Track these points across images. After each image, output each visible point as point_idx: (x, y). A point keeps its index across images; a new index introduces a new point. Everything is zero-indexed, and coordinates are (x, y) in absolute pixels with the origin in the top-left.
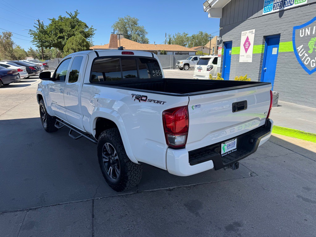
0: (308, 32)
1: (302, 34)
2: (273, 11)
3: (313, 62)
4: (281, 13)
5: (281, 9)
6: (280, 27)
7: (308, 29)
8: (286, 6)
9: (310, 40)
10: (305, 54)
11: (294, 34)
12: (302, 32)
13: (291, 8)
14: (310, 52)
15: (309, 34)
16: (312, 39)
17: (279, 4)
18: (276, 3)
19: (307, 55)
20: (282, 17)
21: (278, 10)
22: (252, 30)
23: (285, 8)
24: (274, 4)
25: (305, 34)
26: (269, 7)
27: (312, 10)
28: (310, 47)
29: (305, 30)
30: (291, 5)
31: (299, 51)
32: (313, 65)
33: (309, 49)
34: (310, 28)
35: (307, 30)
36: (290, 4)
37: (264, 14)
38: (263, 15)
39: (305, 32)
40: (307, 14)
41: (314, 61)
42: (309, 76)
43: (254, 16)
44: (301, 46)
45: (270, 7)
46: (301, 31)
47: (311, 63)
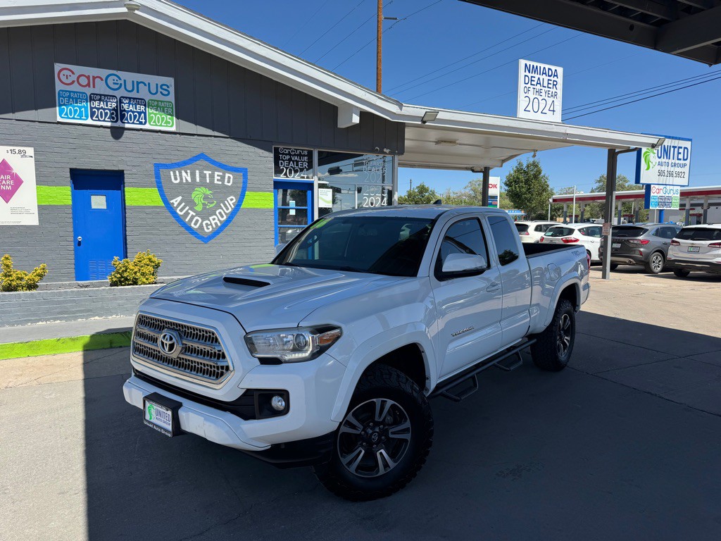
0: (187, 177)
1: (176, 179)
2: (89, 121)
3: (207, 225)
4: (117, 133)
5: (115, 125)
6: (120, 159)
7: (186, 173)
8: (128, 123)
9: (194, 190)
10: (190, 211)
11: (158, 176)
12: (175, 176)
13: (141, 130)
14: (199, 208)
15: (189, 180)
16: (196, 189)
17: (106, 114)
18: (98, 109)
19: (194, 214)
20: (120, 140)
21: (109, 124)
22: (22, 148)
23: (127, 126)
24: (91, 108)
25: (181, 179)
26: (76, 111)
27: (186, 144)
28: (196, 201)
29: (180, 173)
30: (141, 123)
31: (175, 206)
32: (208, 229)
33: (195, 205)
34: (188, 171)
35: (184, 174)
36: (138, 120)
37: (59, 119)
38: (59, 123)
39: (181, 176)
40: (179, 148)
41: (209, 223)
42: (206, 245)
43: (19, 115)
44: (179, 198)
45: (81, 112)
46: (172, 173)
47: (204, 225)
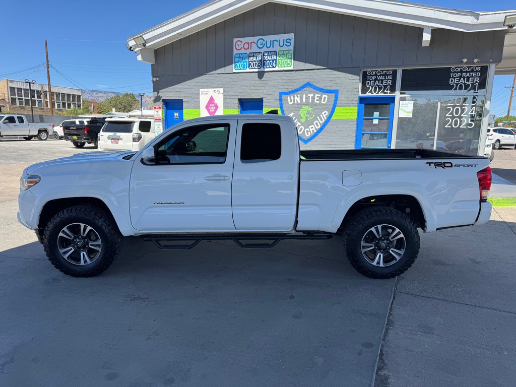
0: (297, 99)
1: (291, 101)
2: (248, 70)
3: (307, 131)
4: (261, 75)
5: (260, 70)
6: (261, 91)
7: (297, 96)
8: (267, 68)
9: (301, 108)
10: (298, 122)
11: (281, 100)
12: (291, 99)
13: (273, 71)
14: (303, 120)
15: (299, 101)
16: (303, 107)
17: (256, 64)
18: (252, 62)
19: (300, 124)
20: (262, 79)
21: (257, 70)
22: (218, 89)
23: (266, 70)
24: (249, 62)
25: (294, 101)
26: (242, 65)
27: (299, 77)
28: (302, 116)
29: (294, 97)
30: (273, 67)
32: (308, 134)
33: (301, 118)
34: (299, 96)
35: (296, 97)
36: (272, 65)
37: (234, 71)
38: (234, 73)
39: (294, 99)
40: (294, 81)
41: (309, 130)
42: (305, 145)
43: (218, 71)
44: (292, 114)
45: (244, 65)
46: (289, 97)
47: (306, 132)
